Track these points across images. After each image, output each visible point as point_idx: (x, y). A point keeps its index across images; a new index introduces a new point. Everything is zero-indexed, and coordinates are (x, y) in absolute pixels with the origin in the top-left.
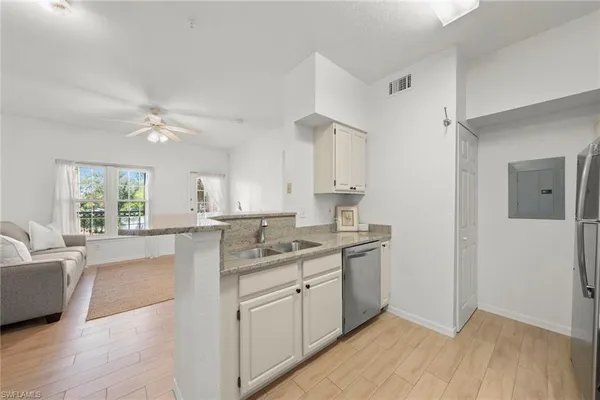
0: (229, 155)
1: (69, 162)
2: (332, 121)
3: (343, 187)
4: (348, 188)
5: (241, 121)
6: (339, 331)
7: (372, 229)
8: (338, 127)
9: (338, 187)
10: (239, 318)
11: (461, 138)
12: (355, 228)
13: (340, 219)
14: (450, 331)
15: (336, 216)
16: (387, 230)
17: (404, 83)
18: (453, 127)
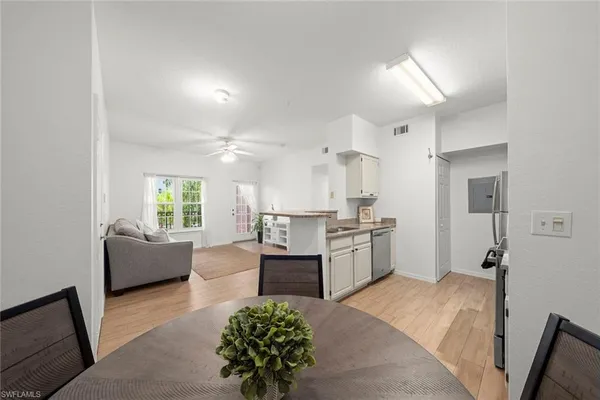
0: (259, 168)
1: (152, 175)
2: (359, 154)
3: (366, 194)
4: (368, 194)
5: (283, 145)
6: (369, 278)
7: (384, 221)
8: (363, 157)
9: (364, 194)
10: (330, 260)
11: (439, 165)
12: (372, 220)
13: (361, 215)
14: (433, 280)
15: (358, 213)
16: (393, 221)
17: (404, 130)
18: (434, 159)
